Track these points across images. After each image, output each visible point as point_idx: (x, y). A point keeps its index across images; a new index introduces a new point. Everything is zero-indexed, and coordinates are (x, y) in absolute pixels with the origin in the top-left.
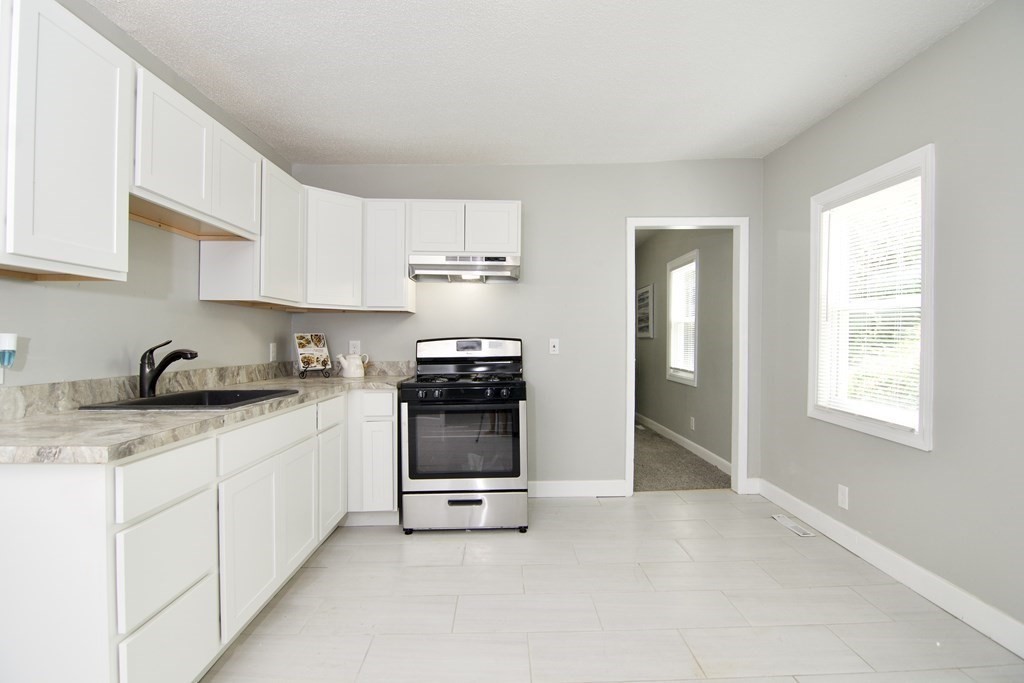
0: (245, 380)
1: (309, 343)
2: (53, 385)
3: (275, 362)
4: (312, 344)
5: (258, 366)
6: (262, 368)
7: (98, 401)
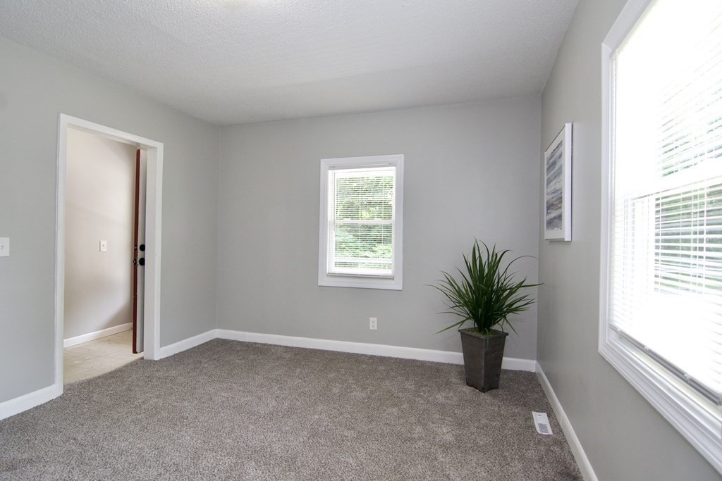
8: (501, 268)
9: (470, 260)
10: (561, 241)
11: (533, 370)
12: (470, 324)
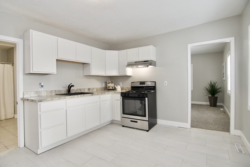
0: (96, 91)
1: (110, 83)
2: (51, 91)
3: (104, 87)
4: (111, 83)
5: (99, 88)
6: (100, 88)
7: (60, 93)
8: (216, 85)
9: (210, 84)
10: (224, 80)
11: (222, 105)
12: (210, 95)
